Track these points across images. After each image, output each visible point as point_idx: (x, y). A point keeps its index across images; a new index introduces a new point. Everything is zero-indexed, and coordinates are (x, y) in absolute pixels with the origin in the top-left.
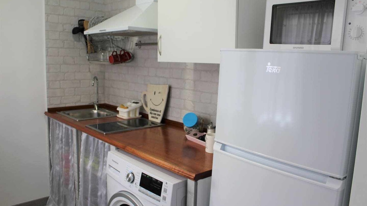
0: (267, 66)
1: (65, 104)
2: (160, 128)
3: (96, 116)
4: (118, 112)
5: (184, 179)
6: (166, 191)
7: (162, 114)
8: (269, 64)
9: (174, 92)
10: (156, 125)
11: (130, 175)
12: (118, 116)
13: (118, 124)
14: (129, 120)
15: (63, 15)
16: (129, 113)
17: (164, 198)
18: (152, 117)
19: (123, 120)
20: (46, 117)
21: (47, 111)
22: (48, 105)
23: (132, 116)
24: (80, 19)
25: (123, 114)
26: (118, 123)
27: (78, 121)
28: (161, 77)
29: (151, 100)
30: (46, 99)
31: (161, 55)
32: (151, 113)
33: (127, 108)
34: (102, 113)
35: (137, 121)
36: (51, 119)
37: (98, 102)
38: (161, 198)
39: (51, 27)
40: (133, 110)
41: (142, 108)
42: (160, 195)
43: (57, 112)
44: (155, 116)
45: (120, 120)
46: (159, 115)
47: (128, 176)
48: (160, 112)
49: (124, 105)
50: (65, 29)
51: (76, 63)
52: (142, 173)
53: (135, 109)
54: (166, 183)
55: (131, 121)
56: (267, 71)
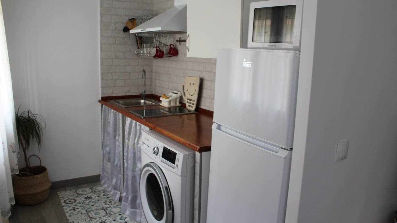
0: (243, 62)
1: (117, 93)
2: (193, 115)
3: (142, 104)
4: (161, 101)
5: (193, 152)
6: (178, 160)
7: (195, 103)
8: (245, 60)
9: (206, 84)
10: (191, 113)
11: (156, 149)
12: (160, 104)
13: (161, 112)
14: (169, 108)
15: (115, 15)
16: (170, 102)
17: (177, 166)
18: (189, 106)
19: (164, 108)
20: (100, 104)
21: (100, 99)
22: (102, 94)
23: (173, 104)
24: (130, 18)
25: (165, 103)
26: (160, 110)
27: (125, 107)
28: (197, 70)
29: (187, 90)
30: (100, 89)
31: (189, 51)
32: (188, 102)
33: (168, 98)
34: (147, 102)
35: (178, 109)
36: (104, 106)
37: (145, 92)
38: (175, 166)
39: (104, 26)
40: (173, 100)
41: (181, 98)
42: (174, 163)
43: (109, 101)
44: (190, 105)
45: (162, 108)
46: (193, 104)
47: (154, 149)
48: (194, 101)
49: (166, 95)
50: (117, 28)
51: (126, 57)
52: (164, 147)
53: (176, 99)
54: (179, 154)
55: (172, 109)
56: (243, 66)
